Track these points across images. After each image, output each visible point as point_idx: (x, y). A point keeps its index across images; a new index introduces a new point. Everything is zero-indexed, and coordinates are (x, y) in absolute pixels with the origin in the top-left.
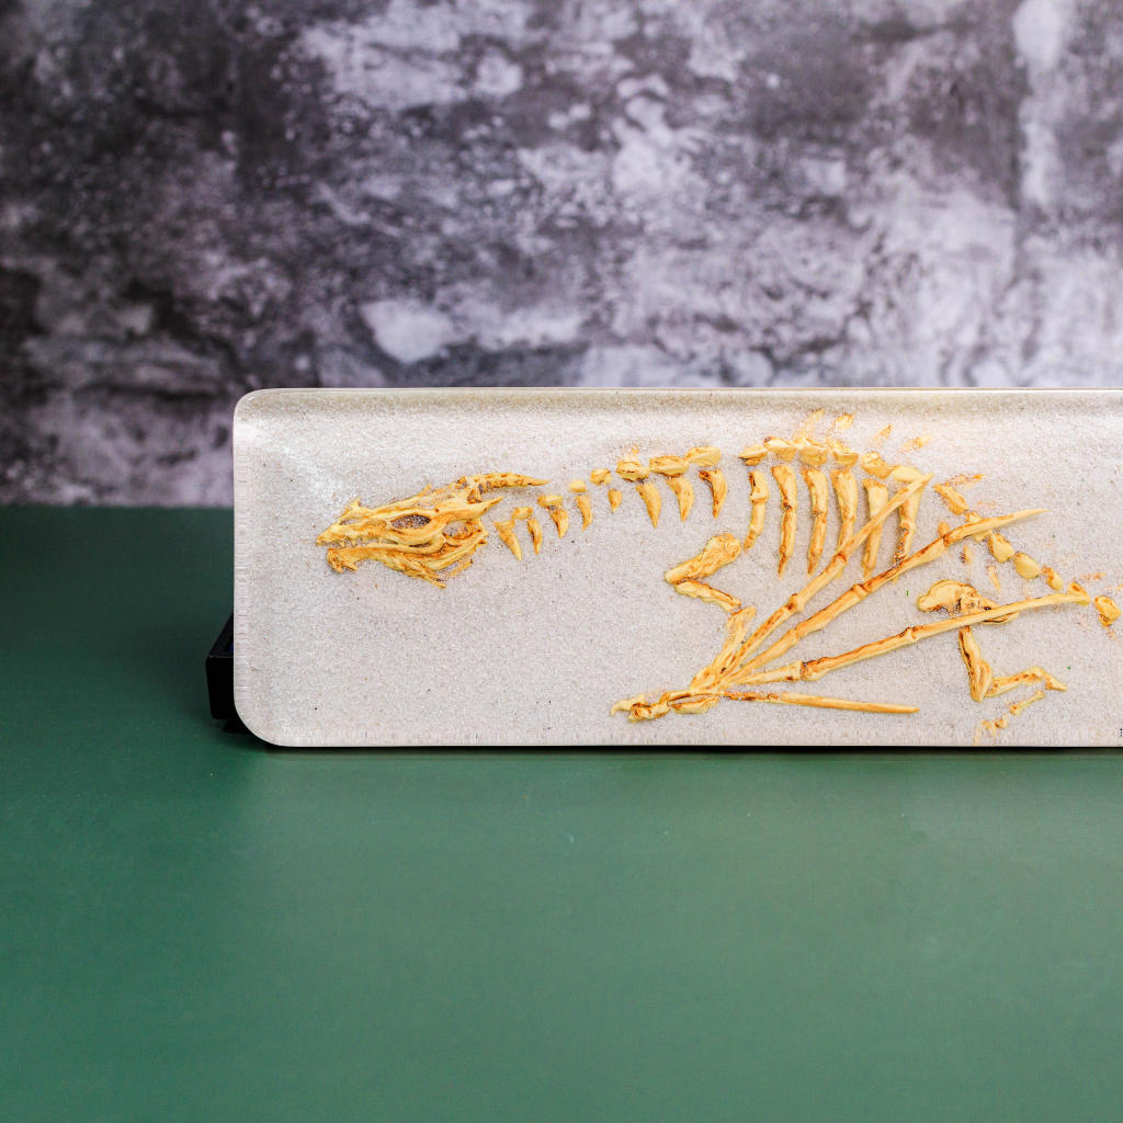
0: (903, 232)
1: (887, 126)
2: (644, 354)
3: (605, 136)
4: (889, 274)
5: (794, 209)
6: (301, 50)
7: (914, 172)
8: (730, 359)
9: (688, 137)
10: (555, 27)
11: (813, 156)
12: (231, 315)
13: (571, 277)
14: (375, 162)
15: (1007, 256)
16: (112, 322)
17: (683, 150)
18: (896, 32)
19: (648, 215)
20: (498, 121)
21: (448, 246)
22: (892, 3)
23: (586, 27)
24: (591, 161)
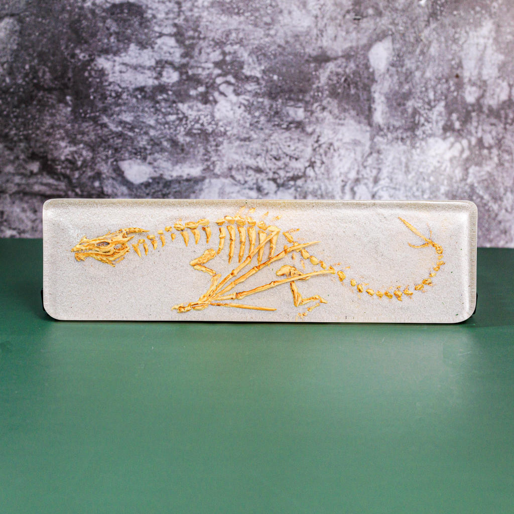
0: (327, 135)
1: (320, 94)
3: (211, 98)
4: (322, 151)
5: (284, 126)
6: (95, 65)
7: (331, 112)
8: (260, 183)
9: (241, 99)
10: (192, 57)
11: (291, 106)
12: (69, 165)
13: (198, 152)
14: (123, 108)
15: (368, 144)
16: (24, 168)
17: (241, 103)
18: (323, 59)
19: (228, 128)
20: (170, 93)
21: (152, 140)
22: (321, 47)
23: (203, 57)
24: (206, 108)
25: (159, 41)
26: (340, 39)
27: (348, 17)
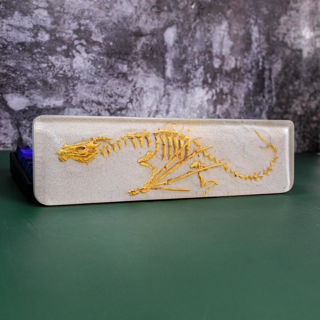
0: (140, 83)
1: (137, 57)
2: (80, 110)
3: (71, 54)
4: (137, 93)
5: (115, 75)
7: (142, 68)
8: (100, 112)
9: (91, 56)
10: (58, 25)
11: (120, 63)
13: (62, 90)
14: (8, 56)
15: (163, 90)
17: (89, 59)
18: (139, 34)
19: (81, 75)
20: (43, 48)
21: (29, 80)
22: (138, 27)
23: (66, 26)
24: (67, 60)
25: (36, 12)
26: (149, 23)
27: (154, 10)
